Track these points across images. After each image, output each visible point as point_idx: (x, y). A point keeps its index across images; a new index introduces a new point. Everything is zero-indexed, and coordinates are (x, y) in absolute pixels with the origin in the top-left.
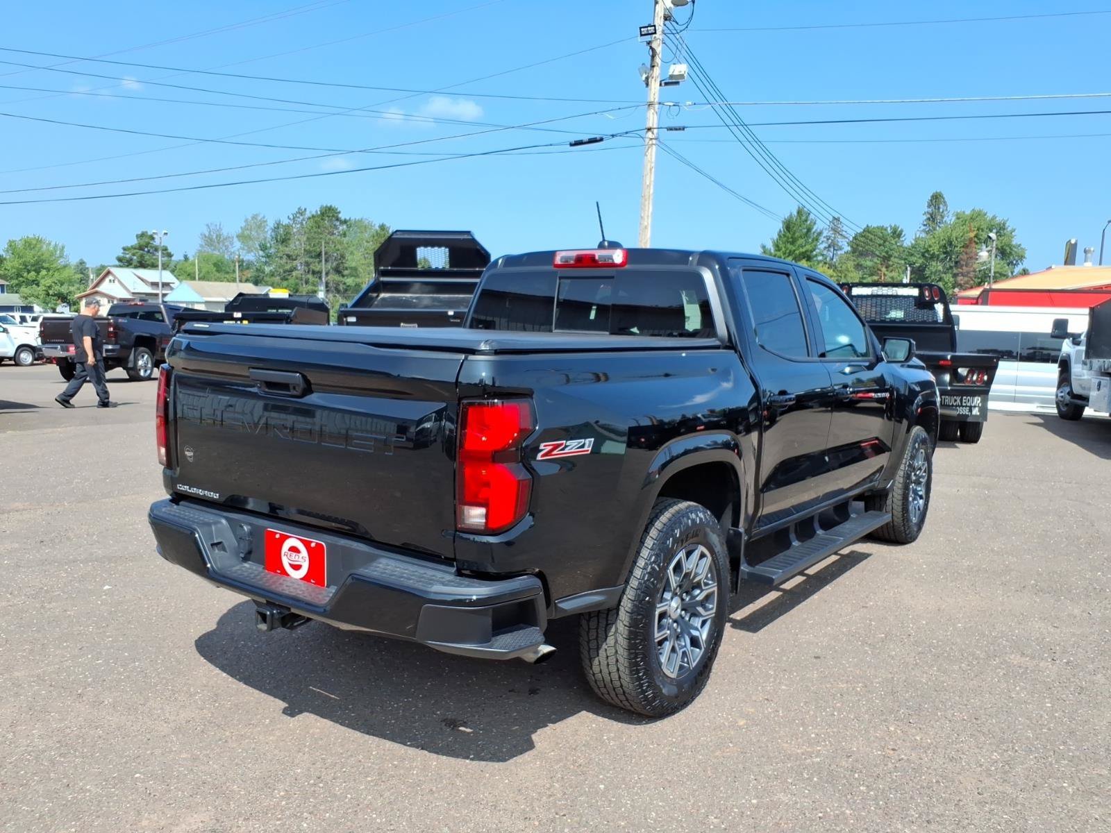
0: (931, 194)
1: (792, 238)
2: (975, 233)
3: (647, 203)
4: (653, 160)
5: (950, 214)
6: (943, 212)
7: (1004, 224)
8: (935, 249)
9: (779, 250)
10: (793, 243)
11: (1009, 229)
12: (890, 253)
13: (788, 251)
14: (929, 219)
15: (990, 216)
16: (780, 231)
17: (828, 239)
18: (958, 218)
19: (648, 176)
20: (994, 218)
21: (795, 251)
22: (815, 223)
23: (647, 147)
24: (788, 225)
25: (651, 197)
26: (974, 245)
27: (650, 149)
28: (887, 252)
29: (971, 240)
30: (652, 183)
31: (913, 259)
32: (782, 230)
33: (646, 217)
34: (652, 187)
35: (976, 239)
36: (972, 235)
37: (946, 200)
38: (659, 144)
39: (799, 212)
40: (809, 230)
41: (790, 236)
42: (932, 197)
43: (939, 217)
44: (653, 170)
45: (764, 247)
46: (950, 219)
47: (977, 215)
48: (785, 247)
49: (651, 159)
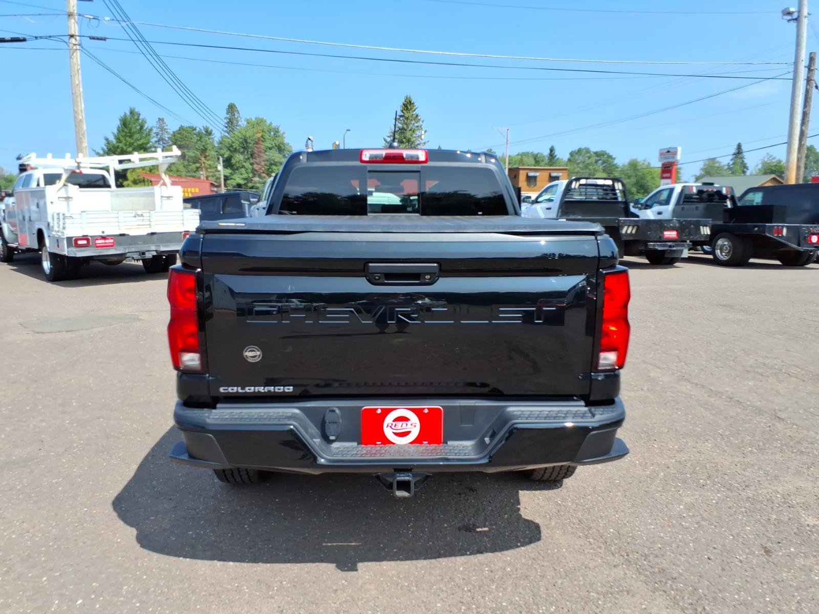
0: (228, 104)
1: (129, 133)
2: (261, 134)
3: (79, 99)
4: (79, 63)
5: (243, 119)
6: (237, 118)
7: (278, 129)
8: (236, 145)
9: (121, 142)
10: (131, 137)
11: (281, 132)
12: (206, 146)
13: (128, 143)
14: (228, 123)
15: (268, 122)
16: (119, 127)
17: (157, 135)
18: (248, 123)
19: (77, 76)
20: (271, 124)
21: (133, 143)
22: (146, 122)
23: (72, 51)
24: (125, 123)
25: (82, 94)
26: (261, 143)
27: (75, 53)
28: (203, 146)
29: (259, 139)
30: (81, 83)
31: (222, 152)
32: (120, 126)
33: (80, 112)
34: (81, 86)
35: (262, 139)
36: (259, 135)
37: (239, 109)
38: (82, 49)
39: (132, 112)
40: (142, 127)
41: (128, 131)
42: (229, 106)
43: (235, 122)
44: (80, 71)
45: (107, 139)
46: (243, 123)
47: (260, 122)
48: (125, 140)
49: (77, 61)
